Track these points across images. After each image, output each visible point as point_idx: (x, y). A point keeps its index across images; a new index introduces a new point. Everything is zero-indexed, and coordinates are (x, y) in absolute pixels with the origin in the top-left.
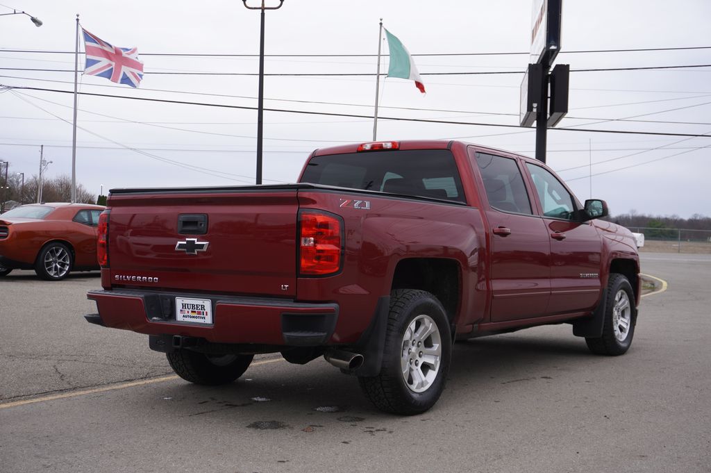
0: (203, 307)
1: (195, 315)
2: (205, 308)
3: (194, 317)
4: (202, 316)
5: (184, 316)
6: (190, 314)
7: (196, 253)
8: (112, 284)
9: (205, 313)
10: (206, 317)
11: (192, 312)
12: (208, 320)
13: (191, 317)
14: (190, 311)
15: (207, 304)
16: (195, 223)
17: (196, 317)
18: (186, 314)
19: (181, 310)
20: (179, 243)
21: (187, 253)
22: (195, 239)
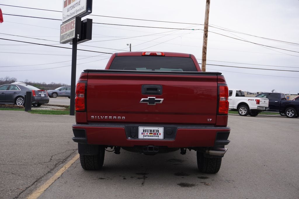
0: (158, 131)
2: (159, 131)
3: (151, 136)
4: (157, 135)
5: (144, 136)
6: (148, 134)
7: (155, 104)
9: (159, 134)
10: (159, 136)
11: (150, 133)
12: (161, 137)
13: (149, 136)
14: (148, 133)
15: (161, 130)
17: (153, 136)
18: (146, 134)
19: (142, 133)
20: (142, 99)
21: (148, 104)
22: (155, 97)
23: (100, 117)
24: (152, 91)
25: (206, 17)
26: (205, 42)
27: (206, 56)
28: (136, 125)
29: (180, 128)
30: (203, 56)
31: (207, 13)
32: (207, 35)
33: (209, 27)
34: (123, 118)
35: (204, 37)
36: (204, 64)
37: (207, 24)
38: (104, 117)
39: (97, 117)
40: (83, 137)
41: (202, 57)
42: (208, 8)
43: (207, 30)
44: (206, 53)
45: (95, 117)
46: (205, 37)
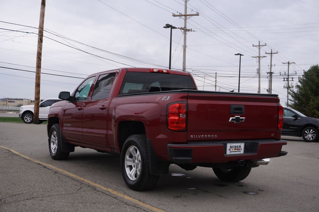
0: (240, 146)
1: (236, 150)
3: (235, 152)
4: (239, 150)
5: (230, 152)
6: (234, 150)
7: (240, 123)
8: (187, 140)
9: (241, 149)
10: (241, 151)
11: (235, 149)
12: (242, 152)
13: (234, 152)
15: (242, 145)
16: (240, 109)
17: (236, 152)
18: (232, 151)
19: (229, 149)
20: (231, 118)
21: (235, 123)
22: (240, 116)
23: (198, 136)
24: (238, 110)
25: (41, 21)
26: (40, 47)
27: (41, 63)
28: (225, 142)
29: (261, 143)
30: (38, 62)
31: (42, 16)
32: (42, 40)
33: (44, 31)
34: (216, 136)
35: (38, 42)
36: (39, 71)
37: (43, 28)
38: (201, 136)
39: (195, 136)
40: (189, 157)
41: (37, 64)
42: (43, 11)
43: (42, 35)
44: (41, 60)
45: (193, 136)
46: (40, 42)
